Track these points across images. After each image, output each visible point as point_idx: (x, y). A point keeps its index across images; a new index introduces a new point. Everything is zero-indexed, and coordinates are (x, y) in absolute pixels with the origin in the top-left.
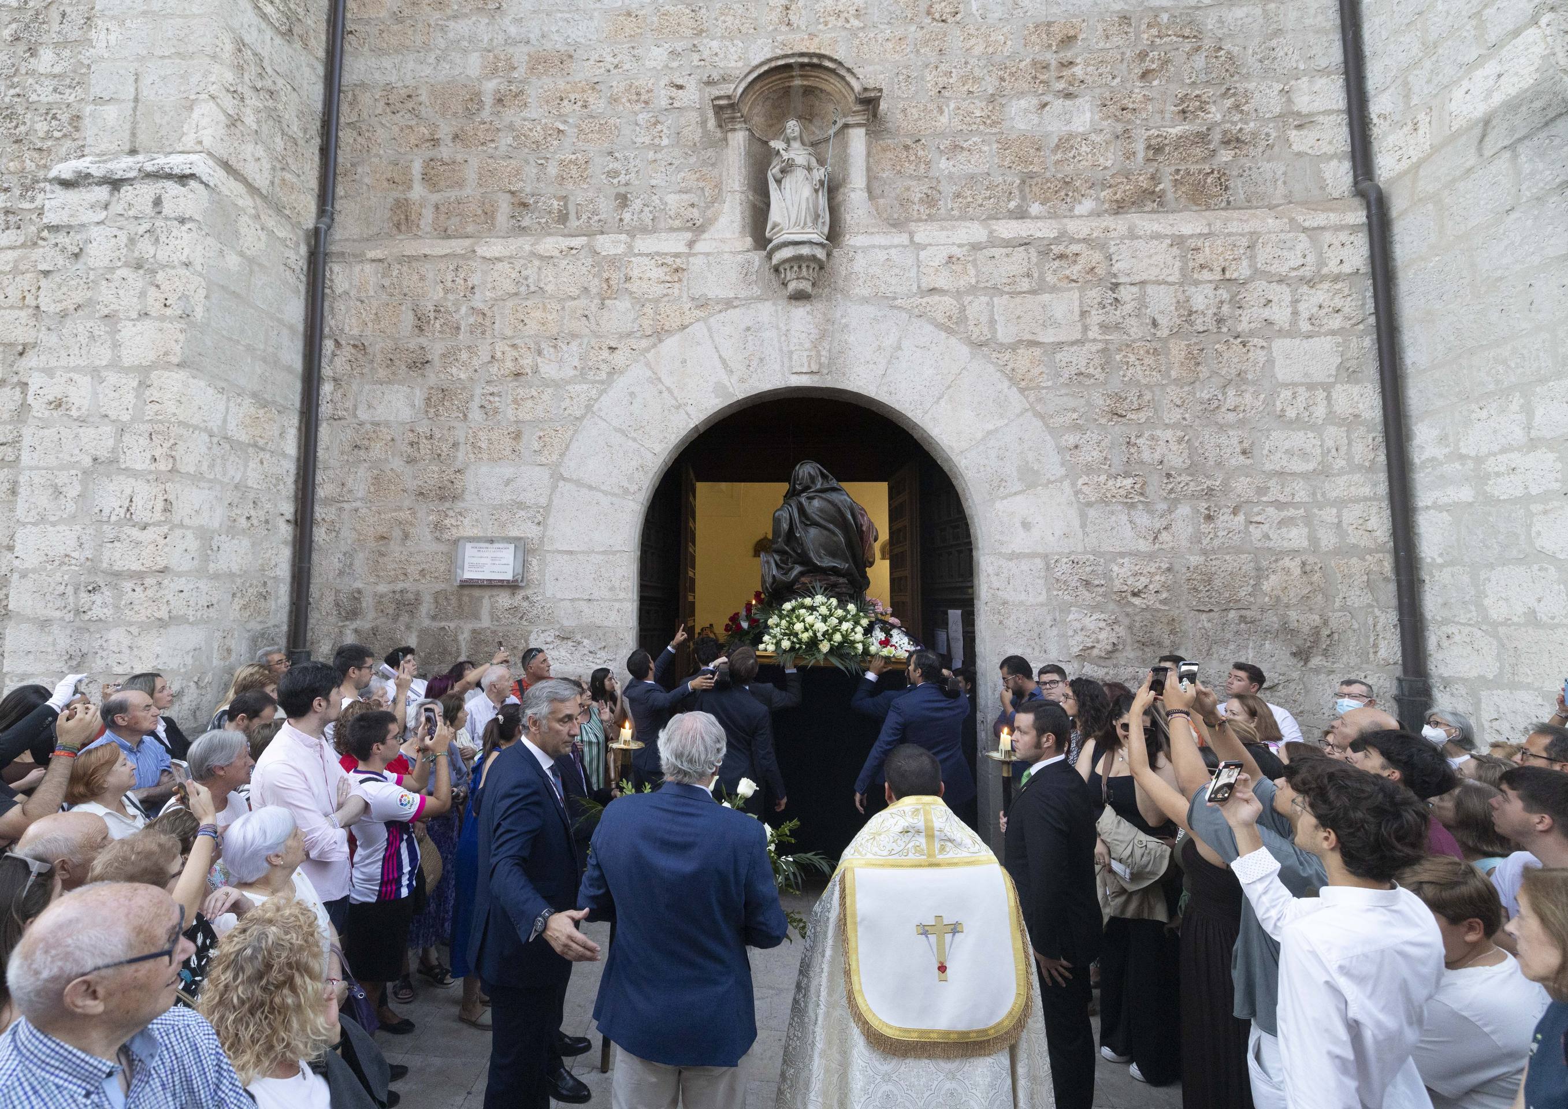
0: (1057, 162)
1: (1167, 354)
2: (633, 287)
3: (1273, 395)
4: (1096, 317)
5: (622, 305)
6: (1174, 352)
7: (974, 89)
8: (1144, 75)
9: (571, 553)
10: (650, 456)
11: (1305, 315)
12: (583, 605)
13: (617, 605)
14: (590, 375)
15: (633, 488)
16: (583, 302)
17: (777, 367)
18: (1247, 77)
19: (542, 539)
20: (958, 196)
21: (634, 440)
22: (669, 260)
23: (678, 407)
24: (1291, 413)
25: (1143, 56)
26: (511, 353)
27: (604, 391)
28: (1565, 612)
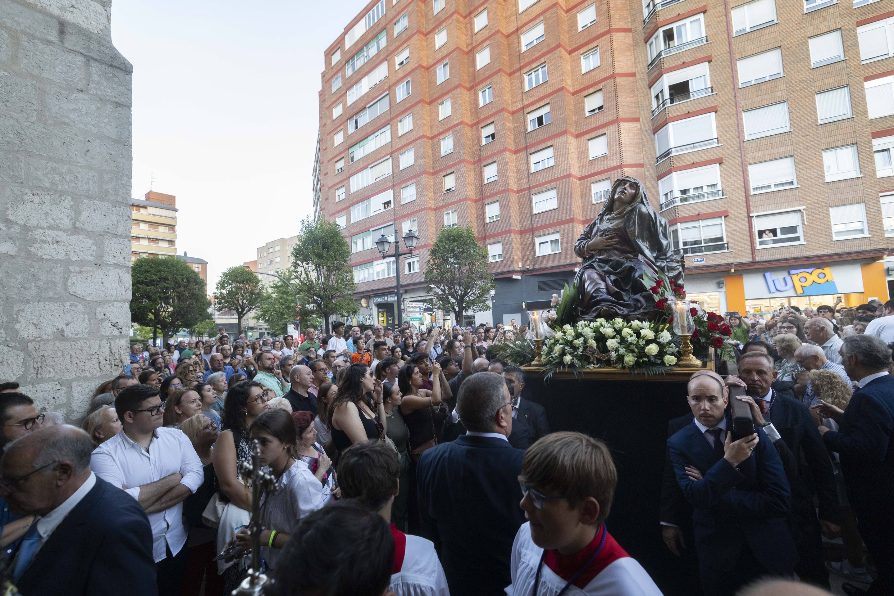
28: (87, 330)
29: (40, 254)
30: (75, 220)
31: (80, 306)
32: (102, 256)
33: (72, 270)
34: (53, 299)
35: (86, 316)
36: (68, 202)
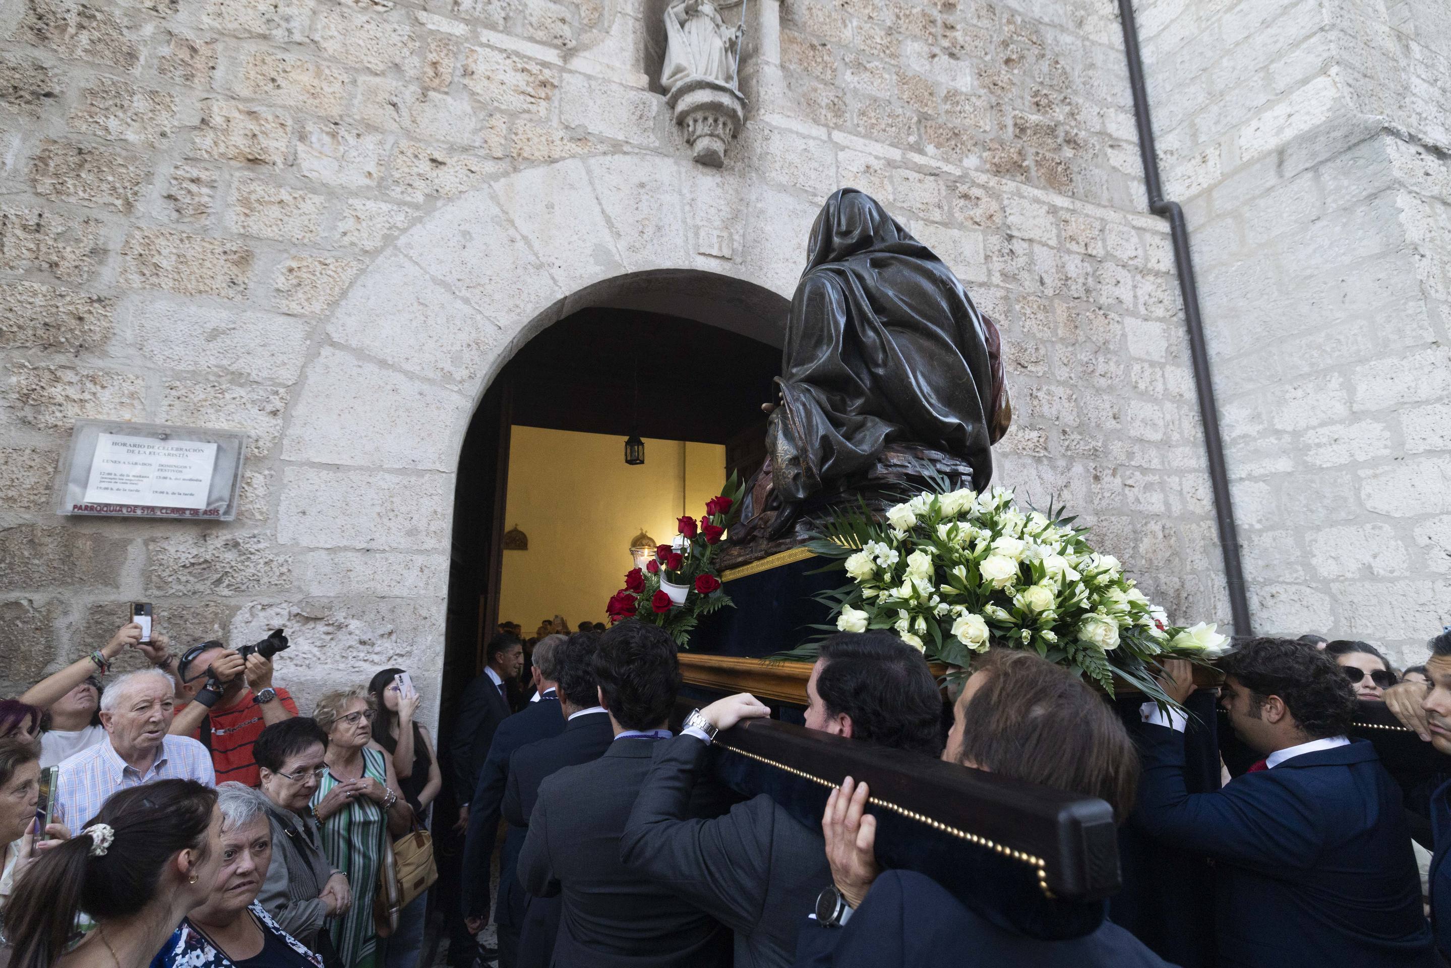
0: (947, 112)
1: (1054, 313)
2: (478, 86)
3: (1128, 367)
4: (997, 265)
5: (459, 105)
6: (1059, 312)
7: (874, 15)
8: (1008, 61)
9: (338, 467)
10: (490, 330)
11: (1141, 301)
12: (355, 561)
13: (419, 560)
14: (396, 192)
15: (461, 373)
16: (390, 83)
17: (679, 241)
18: (1076, 92)
19: (277, 443)
20: (863, 114)
21: (466, 301)
22: (535, 69)
23: (539, 267)
24: (1142, 386)
25: (1005, 44)
26: (242, 124)
27: (420, 220)
28: (1406, 565)
29: (1318, 463)
30: (1350, 402)
31: (1387, 527)
32: (1403, 444)
33: (1363, 475)
34: (1347, 522)
35: (1399, 542)
36: (1335, 381)
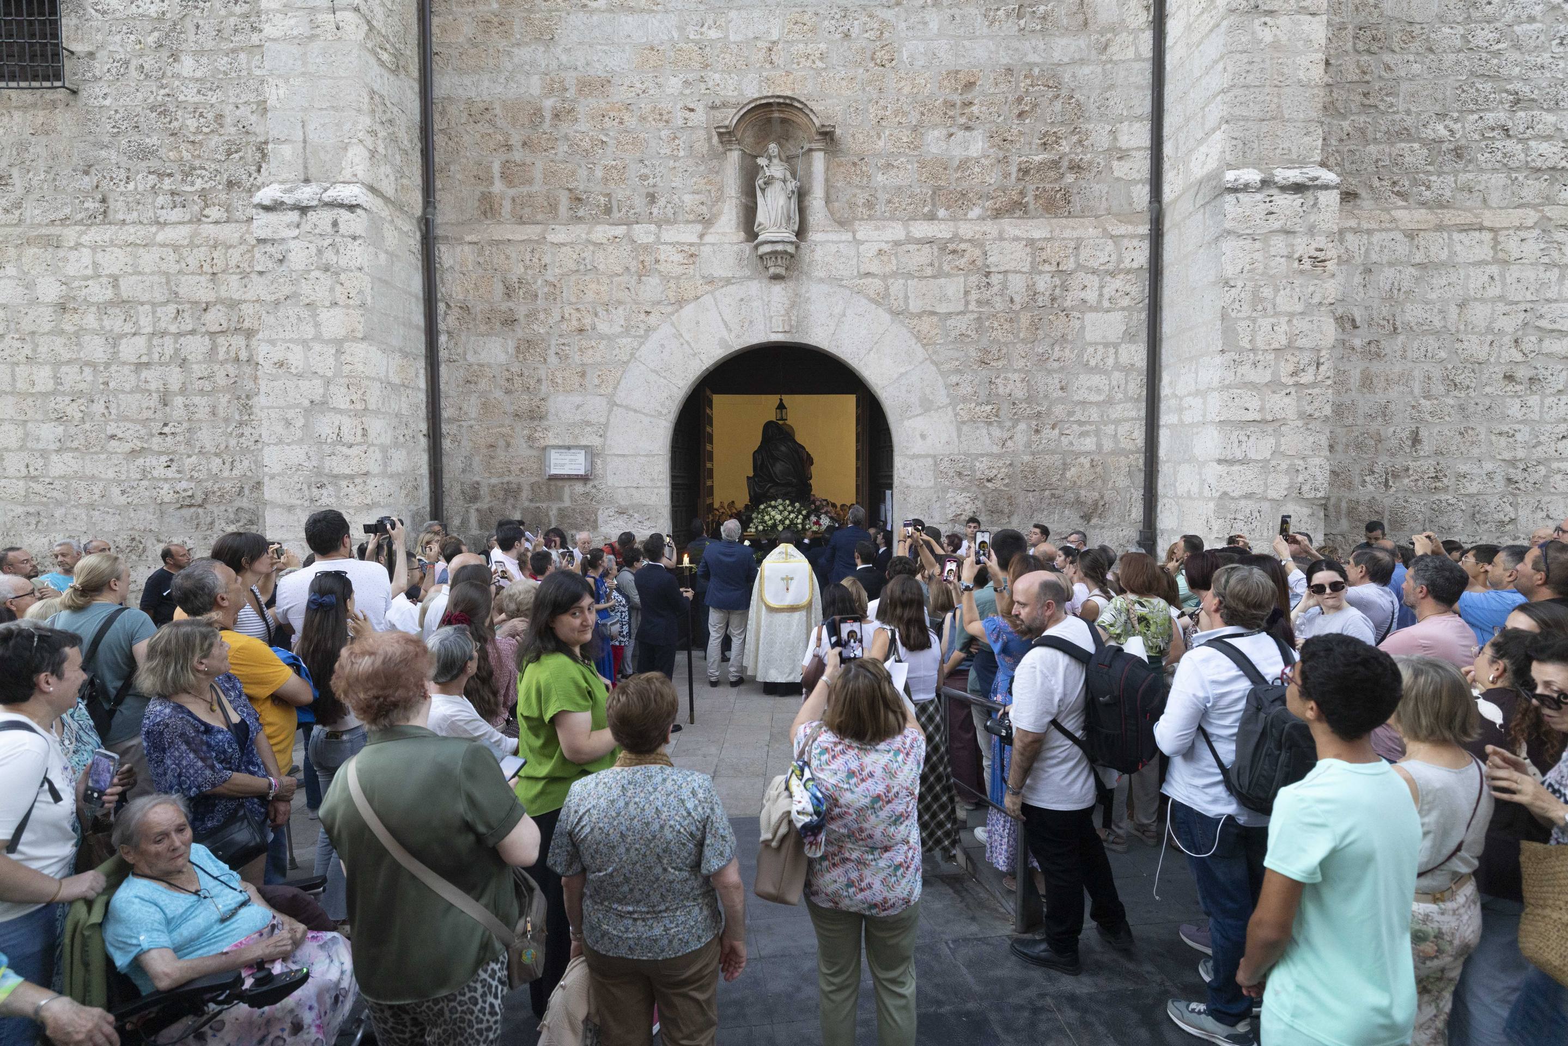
0: (958, 179)
1: (1018, 322)
2: (661, 267)
3: (1083, 350)
4: (974, 296)
5: (654, 281)
6: (1023, 320)
7: (903, 121)
8: (1020, 115)
9: (624, 456)
10: (676, 389)
11: (1107, 296)
12: (634, 491)
13: (656, 491)
14: (633, 332)
15: (665, 411)
16: (625, 278)
17: (762, 327)
18: (1088, 120)
19: (603, 448)
20: (890, 202)
21: (665, 378)
22: (686, 248)
23: (695, 355)
24: (1093, 363)
25: (1020, 100)
26: (576, 315)
27: (643, 343)
